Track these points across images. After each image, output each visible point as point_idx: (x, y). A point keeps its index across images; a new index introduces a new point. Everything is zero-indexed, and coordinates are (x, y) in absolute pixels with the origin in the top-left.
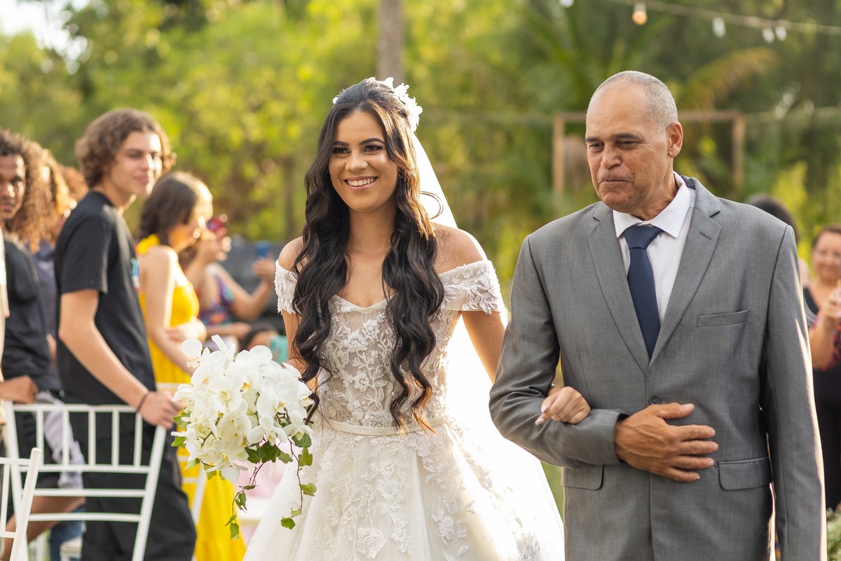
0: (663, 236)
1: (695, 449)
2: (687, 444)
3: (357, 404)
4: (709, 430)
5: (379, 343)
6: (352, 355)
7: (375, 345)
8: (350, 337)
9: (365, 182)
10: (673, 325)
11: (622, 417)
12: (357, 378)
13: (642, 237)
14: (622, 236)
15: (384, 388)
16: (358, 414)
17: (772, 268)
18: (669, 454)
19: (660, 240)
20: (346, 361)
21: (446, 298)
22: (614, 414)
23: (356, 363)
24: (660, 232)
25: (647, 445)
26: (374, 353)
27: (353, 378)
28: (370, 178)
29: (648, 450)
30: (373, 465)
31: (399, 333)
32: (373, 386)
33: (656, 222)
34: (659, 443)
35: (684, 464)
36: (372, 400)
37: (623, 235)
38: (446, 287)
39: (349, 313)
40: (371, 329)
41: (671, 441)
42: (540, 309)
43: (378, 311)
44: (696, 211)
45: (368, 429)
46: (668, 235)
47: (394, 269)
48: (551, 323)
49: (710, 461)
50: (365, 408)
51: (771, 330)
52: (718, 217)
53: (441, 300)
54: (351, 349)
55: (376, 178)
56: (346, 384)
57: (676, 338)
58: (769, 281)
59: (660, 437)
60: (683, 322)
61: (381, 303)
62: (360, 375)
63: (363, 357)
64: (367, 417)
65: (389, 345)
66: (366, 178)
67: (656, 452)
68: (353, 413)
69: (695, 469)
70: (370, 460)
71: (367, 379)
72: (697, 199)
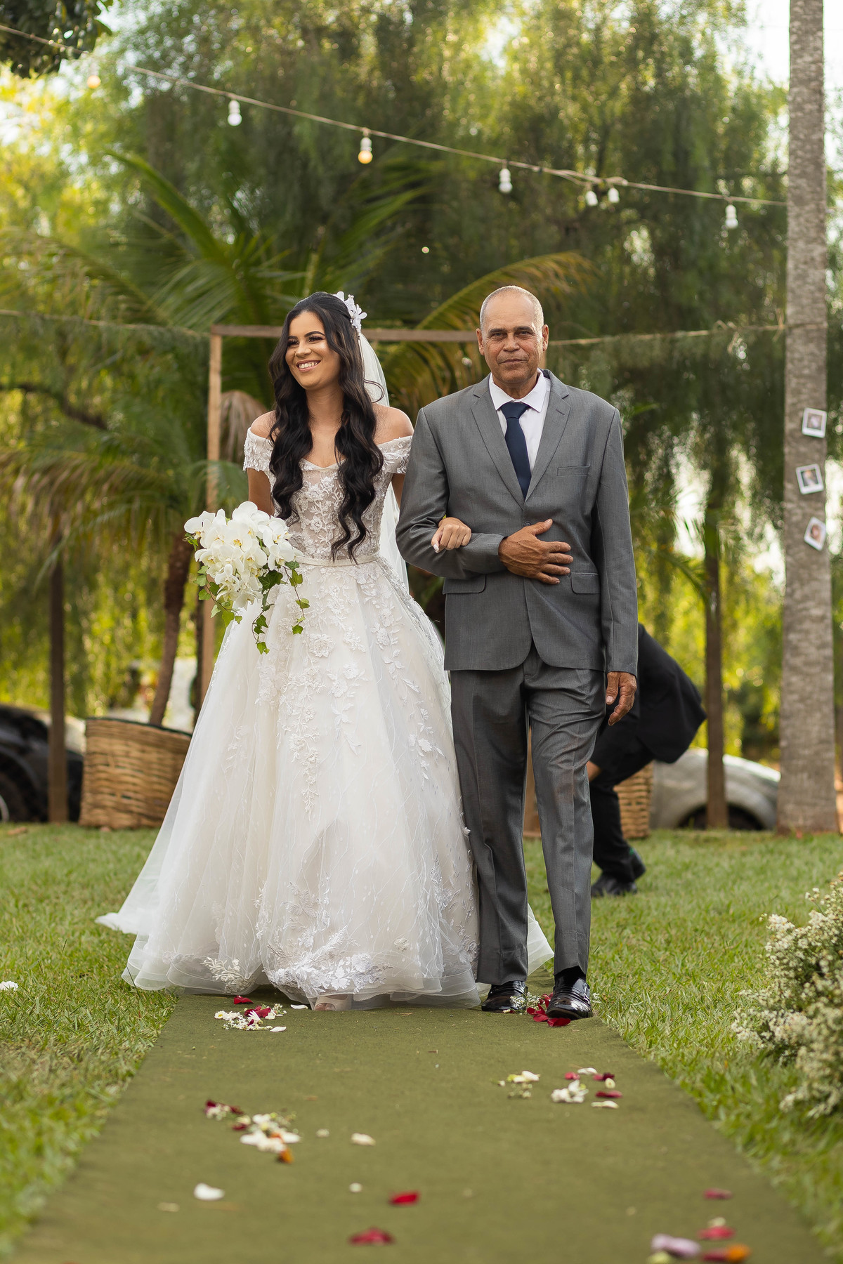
0: (530, 410)
1: (558, 558)
2: (553, 555)
3: (311, 541)
4: (566, 545)
5: (333, 495)
6: (311, 504)
7: (329, 497)
8: (311, 489)
9: (310, 365)
10: (541, 474)
11: (505, 538)
12: (313, 522)
13: (514, 411)
14: (499, 410)
15: (334, 530)
16: (312, 550)
17: (605, 438)
18: (542, 561)
19: (528, 413)
20: (305, 508)
21: (385, 461)
22: (499, 538)
23: (313, 510)
24: (528, 407)
25: (526, 556)
26: (329, 503)
27: (310, 522)
28: (314, 361)
29: (526, 558)
30: (322, 587)
31: (348, 491)
32: (325, 529)
33: (525, 400)
34: (536, 553)
35: (550, 569)
36: (323, 539)
37: (501, 408)
38: (385, 454)
39: (310, 471)
40: (327, 484)
41: (544, 551)
42: (436, 463)
43: (334, 471)
44: (553, 394)
45: (318, 561)
46: (534, 409)
47: (343, 442)
48: (444, 473)
49: (567, 569)
50: (317, 545)
51: (603, 483)
52: (568, 399)
53: (382, 464)
54: (310, 498)
55: (319, 362)
56: (304, 526)
57: (543, 483)
58: (604, 447)
59: (536, 549)
60: (547, 472)
61: (335, 466)
62: (316, 519)
63: (320, 505)
64: (318, 552)
65: (339, 497)
66: (311, 361)
67: (533, 559)
68: (307, 549)
69: (558, 575)
70: (320, 584)
71: (320, 522)
72: (552, 386)
